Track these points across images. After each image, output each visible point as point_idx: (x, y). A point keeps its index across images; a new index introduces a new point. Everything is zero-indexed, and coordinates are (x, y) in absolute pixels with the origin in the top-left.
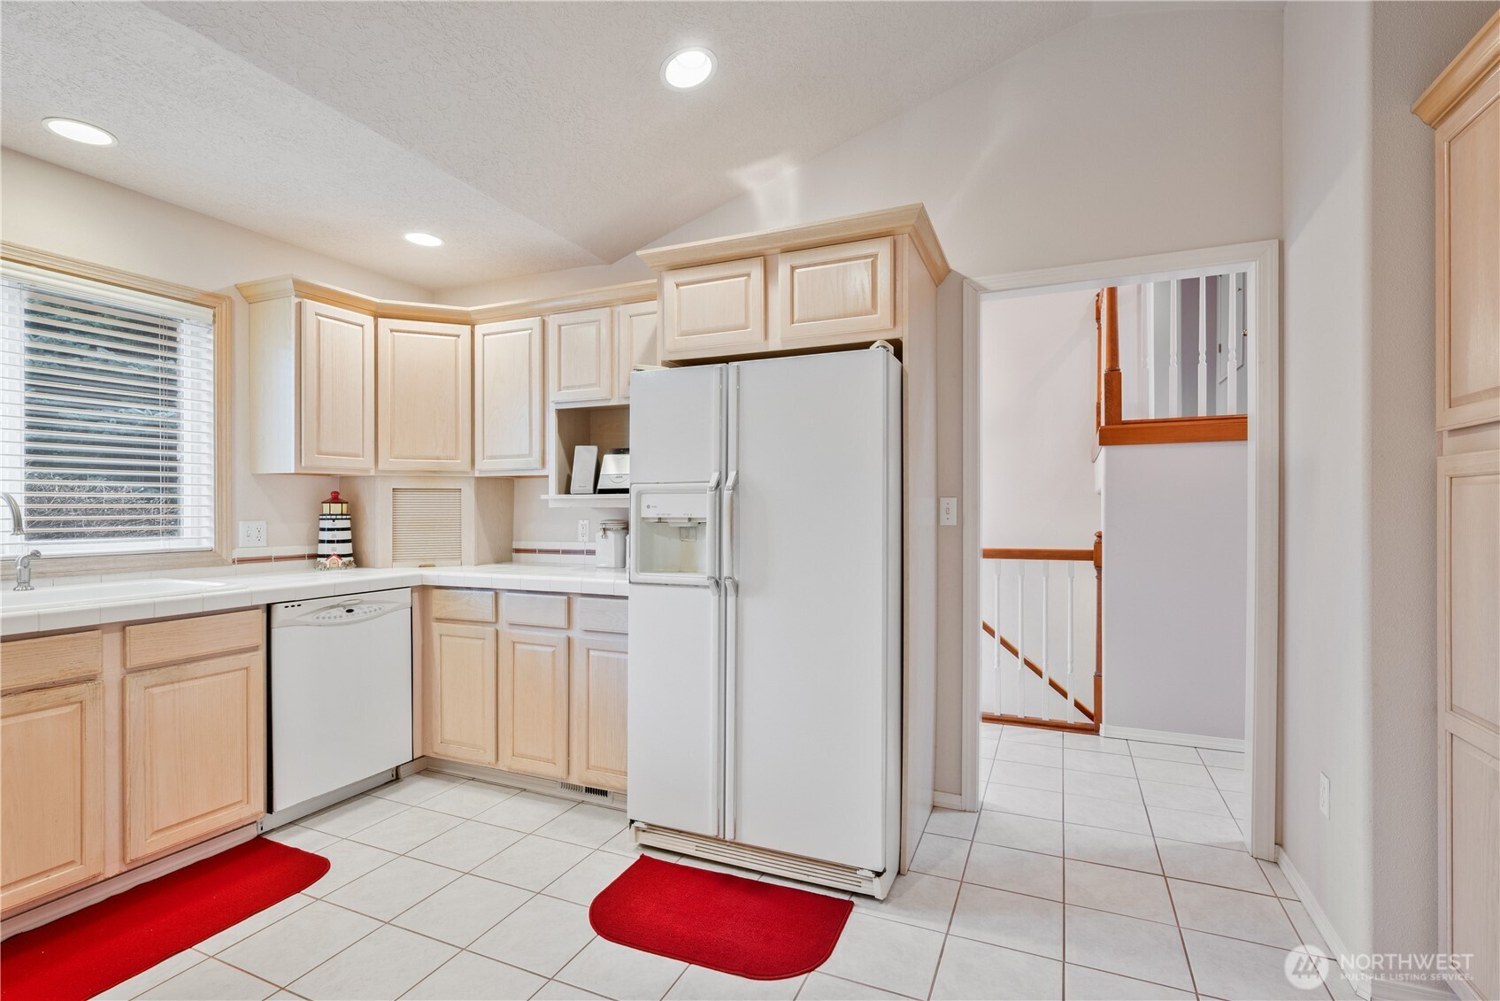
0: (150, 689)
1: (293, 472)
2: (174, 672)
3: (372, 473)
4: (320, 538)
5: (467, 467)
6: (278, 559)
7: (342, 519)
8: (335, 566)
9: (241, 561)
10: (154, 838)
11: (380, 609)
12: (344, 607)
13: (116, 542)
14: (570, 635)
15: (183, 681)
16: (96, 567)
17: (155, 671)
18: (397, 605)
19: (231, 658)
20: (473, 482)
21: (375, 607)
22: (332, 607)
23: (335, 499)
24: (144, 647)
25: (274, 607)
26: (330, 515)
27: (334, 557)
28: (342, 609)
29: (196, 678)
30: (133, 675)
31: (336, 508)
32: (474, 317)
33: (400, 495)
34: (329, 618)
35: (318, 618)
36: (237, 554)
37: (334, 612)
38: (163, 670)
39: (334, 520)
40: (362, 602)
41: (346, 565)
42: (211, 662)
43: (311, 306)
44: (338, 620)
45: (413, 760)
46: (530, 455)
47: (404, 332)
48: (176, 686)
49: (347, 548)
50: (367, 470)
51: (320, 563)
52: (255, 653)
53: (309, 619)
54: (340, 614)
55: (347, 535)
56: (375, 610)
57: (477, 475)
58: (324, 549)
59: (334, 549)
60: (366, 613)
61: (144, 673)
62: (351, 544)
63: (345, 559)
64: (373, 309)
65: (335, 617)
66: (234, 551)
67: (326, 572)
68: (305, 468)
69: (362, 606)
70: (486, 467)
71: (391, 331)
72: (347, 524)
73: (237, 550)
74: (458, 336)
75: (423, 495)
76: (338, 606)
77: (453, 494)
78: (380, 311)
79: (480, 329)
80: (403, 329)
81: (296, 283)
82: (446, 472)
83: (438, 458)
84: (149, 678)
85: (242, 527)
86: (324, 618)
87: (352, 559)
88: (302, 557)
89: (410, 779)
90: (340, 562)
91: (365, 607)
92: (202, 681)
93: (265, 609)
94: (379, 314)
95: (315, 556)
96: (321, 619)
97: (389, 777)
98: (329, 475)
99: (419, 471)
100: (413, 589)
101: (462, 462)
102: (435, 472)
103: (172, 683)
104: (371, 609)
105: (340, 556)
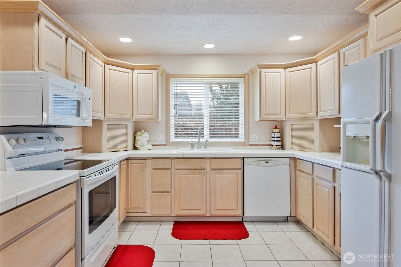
0: (215, 175)
1: (259, 120)
2: (220, 171)
3: (284, 119)
4: (272, 140)
5: (315, 116)
6: (261, 145)
7: (277, 134)
8: (275, 148)
9: (251, 145)
10: (216, 211)
11: (278, 163)
12: (265, 161)
13: (221, 139)
14: (335, 185)
15: (222, 174)
16: (219, 144)
17: (216, 170)
18: (283, 163)
19: (233, 170)
20: (318, 121)
21: (276, 162)
22: (261, 161)
23: (276, 128)
24: (216, 164)
25: (245, 158)
26: (274, 133)
27: (274, 146)
28: (265, 162)
29: (225, 174)
30: (212, 170)
31: (275, 131)
32: (317, 59)
33: (294, 127)
34: (260, 164)
35: (257, 163)
36: (250, 143)
37: (262, 162)
38: (218, 170)
39: (274, 134)
40: (271, 160)
41: (278, 149)
42: (228, 170)
43: (263, 71)
44: (263, 165)
45: (290, 217)
46: (334, 109)
47: (293, 71)
48: (221, 175)
49: (279, 143)
50: (283, 119)
51: (271, 147)
52: (239, 170)
53: (254, 163)
54: (264, 163)
55: (279, 139)
56: (276, 164)
57: (319, 118)
58: (273, 143)
59: (274, 143)
60: (272, 164)
61: (214, 170)
62: (280, 142)
63: (278, 147)
64: (284, 66)
65: (262, 164)
66: (249, 142)
67: (272, 150)
68: (262, 119)
69: (271, 161)
70: (322, 115)
71: (289, 72)
72: (279, 135)
73: (250, 142)
74: (311, 68)
75: (302, 126)
76: (263, 160)
77: (311, 126)
78: (286, 66)
79: (319, 63)
80: (293, 70)
81: (258, 65)
82: (309, 118)
83: (305, 113)
84: (215, 172)
85: (251, 136)
86: (258, 163)
87: (280, 147)
88: (268, 145)
89: (291, 223)
90: (276, 147)
91: (272, 162)
92: (227, 175)
93: (242, 159)
94: (285, 67)
95: (271, 145)
96: (258, 164)
97: (284, 219)
98: (276, 121)
99: (299, 118)
100: (290, 158)
101: (313, 114)
102: (304, 118)
103: (220, 174)
104: (274, 163)
105: (276, 146)
